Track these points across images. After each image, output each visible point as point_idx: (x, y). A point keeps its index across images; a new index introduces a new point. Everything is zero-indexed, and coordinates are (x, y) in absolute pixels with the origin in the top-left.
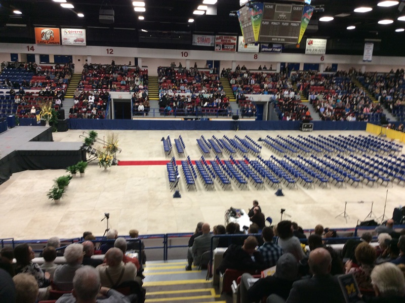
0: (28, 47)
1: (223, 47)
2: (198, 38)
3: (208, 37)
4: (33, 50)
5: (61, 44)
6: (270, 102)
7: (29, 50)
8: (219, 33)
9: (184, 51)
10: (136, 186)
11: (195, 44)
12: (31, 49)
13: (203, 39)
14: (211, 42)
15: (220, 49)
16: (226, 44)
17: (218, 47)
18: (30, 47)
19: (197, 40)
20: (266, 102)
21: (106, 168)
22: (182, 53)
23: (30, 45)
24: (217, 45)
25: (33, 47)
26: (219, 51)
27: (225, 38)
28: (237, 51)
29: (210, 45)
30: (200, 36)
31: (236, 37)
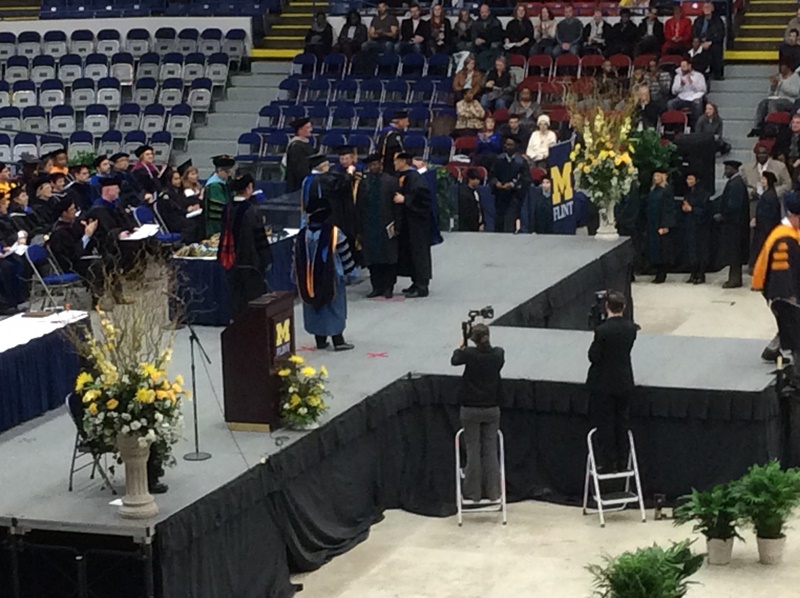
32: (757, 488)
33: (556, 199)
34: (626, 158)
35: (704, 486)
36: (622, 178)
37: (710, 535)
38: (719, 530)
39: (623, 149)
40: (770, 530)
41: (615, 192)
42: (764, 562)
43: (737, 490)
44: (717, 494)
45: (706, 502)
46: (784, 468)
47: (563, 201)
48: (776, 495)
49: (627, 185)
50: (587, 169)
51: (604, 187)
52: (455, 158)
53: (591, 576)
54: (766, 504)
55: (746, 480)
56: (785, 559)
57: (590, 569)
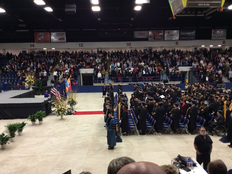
0: (31, 45)
1: (154, 38)
2: (137, 33)
3: (144, 32)
4: (34, 46)
5: (51, 42)
6: (189, 72)
7: (31, 47)
8: (151, 29)
9: (128, 42)
10: (83, 131)
11: (136, 37)
12: (32, 46)
13: (141, 33)
14: (146, 35)
15: (152, 40)
16: (156, 36)
17: (151, 38)
18: (32, 45)
19: (137, 34)
20: (186, 72)
21: (62, 117)
22: (127, 43)
23: (32, 44)
24: (150, 37)
25: (33, 45)
26: (152, 41)
27: (155, 32)
28: (164, 40)
29: (145, 37)
30: (139, 32)
31: (163, 31)
32: (38, 114)
33: (26, 86)
34: (33, 80)
35: (31, 115)
36: (32, 83)
37: (32, 121)
38: (33, 120)
39: (33, 79)
40: (40, 120)
41: (32, 84)
42: (40, 124)
43: (35, 115)
44: (33, 115)
45: (31, 117)
46: (42, 111)
47: (27, 86)
48: (41, 115)
49: (33, 83)
50: (28, 82)
51: (30, 84)
52: (18, 84)
53: (5, 127)
54: (39, 116)
55: (37, 113)
56: (43, 123)
57: (5, 126)
